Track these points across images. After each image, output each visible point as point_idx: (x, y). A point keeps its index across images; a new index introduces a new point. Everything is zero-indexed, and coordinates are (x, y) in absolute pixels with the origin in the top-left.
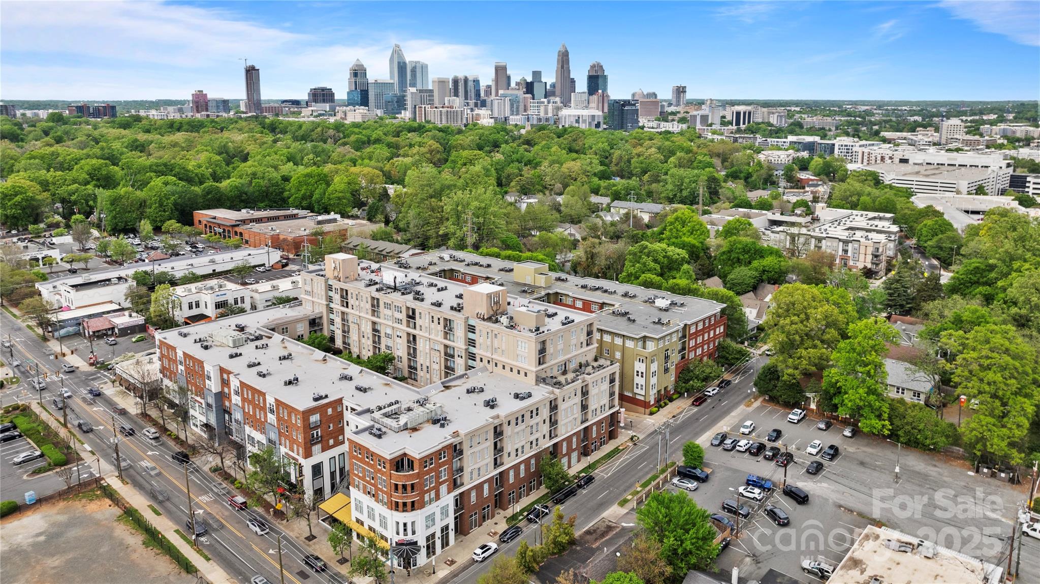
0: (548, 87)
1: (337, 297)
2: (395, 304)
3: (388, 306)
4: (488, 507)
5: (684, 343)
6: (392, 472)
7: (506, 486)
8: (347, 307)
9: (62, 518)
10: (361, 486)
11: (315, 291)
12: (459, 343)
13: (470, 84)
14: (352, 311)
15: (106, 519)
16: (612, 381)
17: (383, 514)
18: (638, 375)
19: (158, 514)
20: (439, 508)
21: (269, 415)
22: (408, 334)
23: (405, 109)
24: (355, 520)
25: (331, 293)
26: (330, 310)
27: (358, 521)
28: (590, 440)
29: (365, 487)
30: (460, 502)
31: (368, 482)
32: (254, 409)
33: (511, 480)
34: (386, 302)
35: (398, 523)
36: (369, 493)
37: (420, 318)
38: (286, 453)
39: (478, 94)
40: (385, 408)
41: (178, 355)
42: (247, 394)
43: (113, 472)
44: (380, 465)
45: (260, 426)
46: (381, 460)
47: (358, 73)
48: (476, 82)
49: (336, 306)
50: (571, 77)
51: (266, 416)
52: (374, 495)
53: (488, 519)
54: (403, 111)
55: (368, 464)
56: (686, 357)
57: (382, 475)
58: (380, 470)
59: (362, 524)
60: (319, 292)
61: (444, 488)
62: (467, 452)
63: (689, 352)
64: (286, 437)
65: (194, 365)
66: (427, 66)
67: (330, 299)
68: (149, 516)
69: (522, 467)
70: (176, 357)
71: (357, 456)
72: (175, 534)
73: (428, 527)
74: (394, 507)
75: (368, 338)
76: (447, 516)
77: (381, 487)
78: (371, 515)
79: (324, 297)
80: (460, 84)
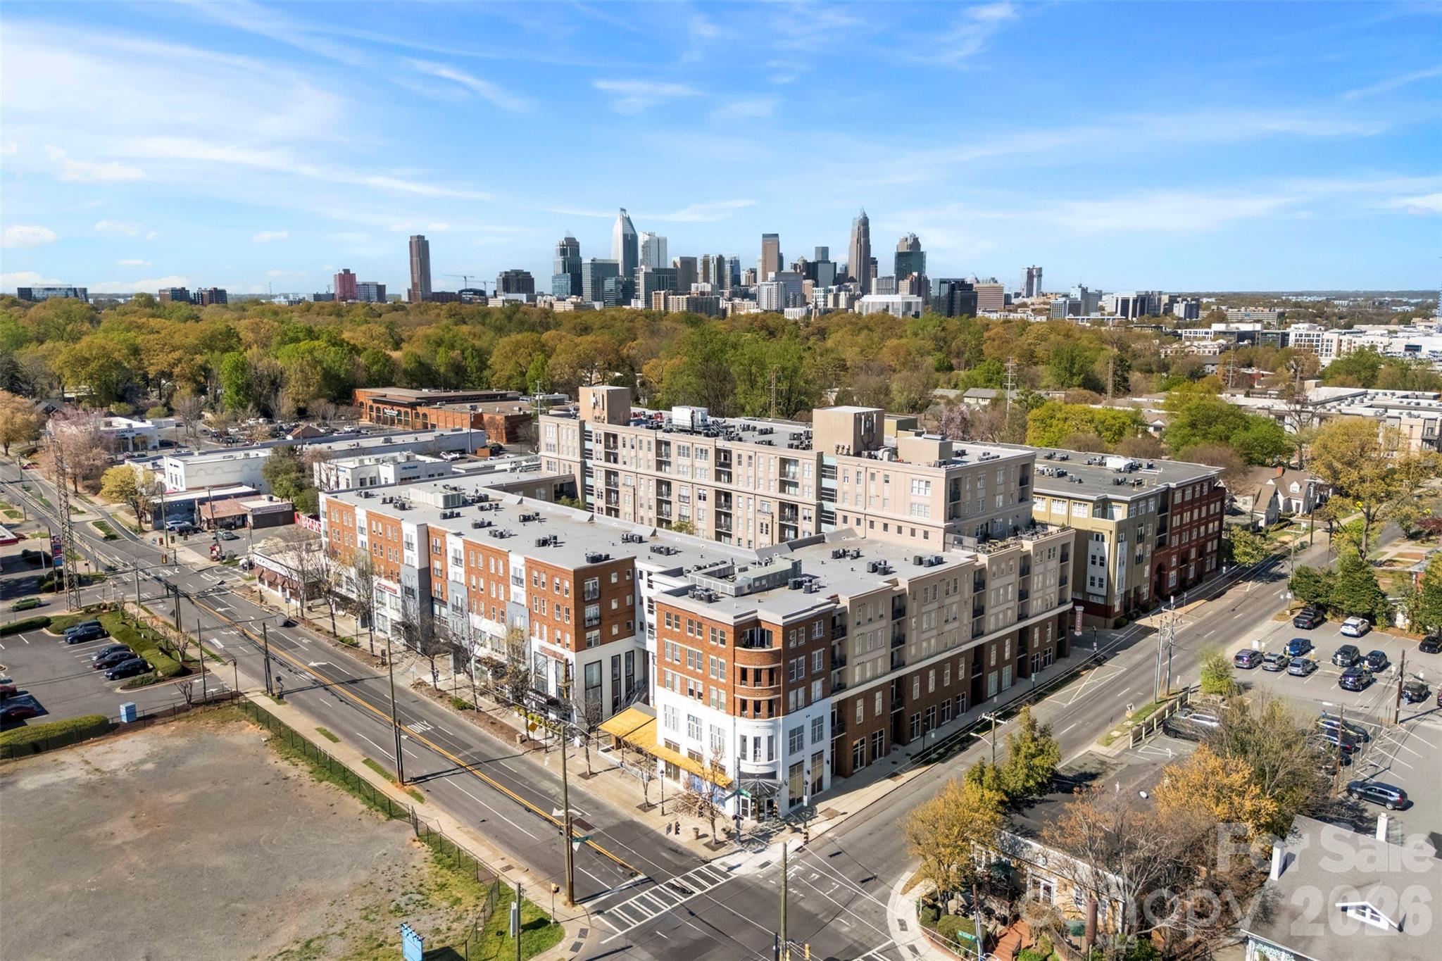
0: (838, 271)
1: (598, 449)
2: (695, 446)
3: (684, 451)
4: (881, 733)
5: (1164, 519)
6: (737, 648)
7: (908, 703)
8: (616, 461)
9: (181, 742)
10: (678, 682)
11: (563, 442)
12: (805, 496)
13: (727, 267)
14: (624, 467)
15: (251, 745)
16: (1064, 558)
17: (717, 724)
18: (1094, 563)
19: (335, 740)
20: (810, 720)
21: (514, 589)
22: (718, 493)
23: (638, 298)
24: (663, 744)
25: (588, 445)
26: (586, 471)
27: (668, 744)
28: (1029, 650)
29: (684, 682)
30: (841, 717)
31: (690, 674)
32: (487, 583)
33: (916, 694)
34: (682, 444)
35: (744, 739)
36: (691, 692)
37: (740, 463)
38: (542, 648)
39: (736, 280)
40: (705, 567)
41: (357, 517)
42: (476, 561)
43: (256, 686)
44: (714, 639)
45: (497, 611)
46: (715, 629)
47: (570, 250)
48: (735, 264)
49: (598, 464)
50: (872, 256)
51: (507, 591)
52: (700, 695)
53: (880, 755)
54: (633, 301)
55: (692, 642)
56: (1167, 543)
57: (719, 655)
58: (714, 648)
59: (676, 748)
60: (569, 443)
61: (817, 687)
62: (853, 632)
63: (1171, 535)
64: (543, 620)
65: (385, 529)
66: (665, 240)
67: (586, 454)
68: (321, 742)
69: (932, 673)
70: (354, 524)
71: (672, 631)
72: (364, 765)
73: (792, 751)
74: (738, 709)
75: (650, 508)
76: (821, 737)
77: (715, 678)
78: (694, 732)
79: (578, 451)
80: (712, 266)
